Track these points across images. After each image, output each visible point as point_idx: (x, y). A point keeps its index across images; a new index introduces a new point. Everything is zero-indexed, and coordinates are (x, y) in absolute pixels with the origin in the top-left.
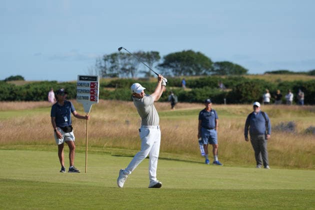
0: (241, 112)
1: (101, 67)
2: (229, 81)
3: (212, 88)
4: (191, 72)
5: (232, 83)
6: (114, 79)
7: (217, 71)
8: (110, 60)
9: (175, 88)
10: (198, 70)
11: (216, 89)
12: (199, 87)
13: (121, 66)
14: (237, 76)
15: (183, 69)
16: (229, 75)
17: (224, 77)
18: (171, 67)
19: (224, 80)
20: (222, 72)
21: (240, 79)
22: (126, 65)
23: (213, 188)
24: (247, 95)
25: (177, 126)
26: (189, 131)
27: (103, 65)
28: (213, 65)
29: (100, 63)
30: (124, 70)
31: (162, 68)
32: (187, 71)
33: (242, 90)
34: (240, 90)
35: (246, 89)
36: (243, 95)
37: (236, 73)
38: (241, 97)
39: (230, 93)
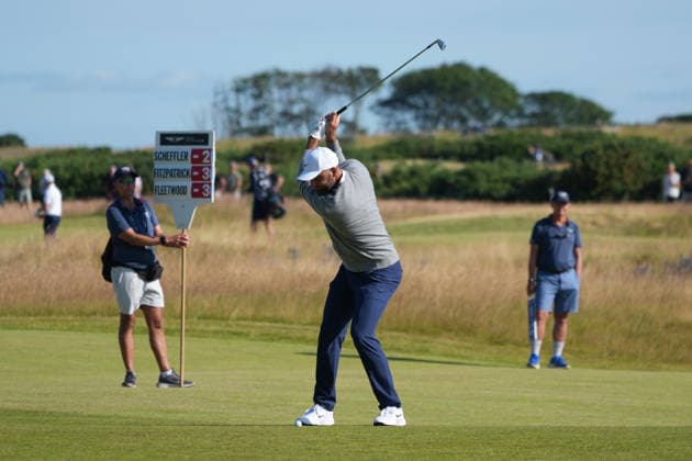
0: (594, 223)
1: (227, 109)
2: (564, 143)
3: (519, 161)
4: (463, 120)
5: (570, 149)
6: (260, 141)
7: (534, 115)
8: (250, 91)
9: (420, 163)
10: (483, 115)
11: (526, 163)
12: (483, 160)
13: (278, 107)
14: (583, 129)
15: (443, 112)
16: (563, 127)
17: (549, 132)
18: (412, 107)
19: (548, 139)
20: (544, 119)
21: (592, 137)
22: (291, 102)
23: (518, 424)
24: (609, 177)
25: (424, 263)
26: (455, 273)
27: (232, 104)
28: (521, 101)
29: (225, 100)
30: (287, 116)
31: (387, 110)
32: (452, 118)
33: (598, 165)
34: (592, 165)
35: (607, 163)
36: (600, 179)
37: (580, 120)
38: (595, 184)
39: (565, 173)
